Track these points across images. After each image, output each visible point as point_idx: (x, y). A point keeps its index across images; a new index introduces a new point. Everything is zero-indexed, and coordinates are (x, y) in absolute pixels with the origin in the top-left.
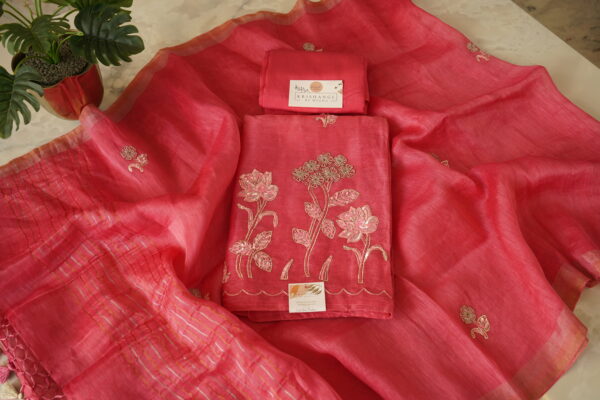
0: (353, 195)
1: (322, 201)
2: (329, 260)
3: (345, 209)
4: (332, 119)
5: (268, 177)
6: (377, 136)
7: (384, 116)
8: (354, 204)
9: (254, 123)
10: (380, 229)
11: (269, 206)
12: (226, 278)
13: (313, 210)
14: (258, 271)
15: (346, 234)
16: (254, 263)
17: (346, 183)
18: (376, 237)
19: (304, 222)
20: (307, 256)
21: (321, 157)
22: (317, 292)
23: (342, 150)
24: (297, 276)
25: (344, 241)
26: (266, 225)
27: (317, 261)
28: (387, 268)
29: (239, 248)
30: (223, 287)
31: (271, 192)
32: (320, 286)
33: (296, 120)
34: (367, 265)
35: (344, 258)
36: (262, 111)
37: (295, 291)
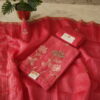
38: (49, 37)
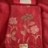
0: (34, 23)
1: (27, 24)
2: (29, 38)
3: (32, 26)
4: (29, 6)
5: (15, 19)
6: (38, 10)
7: (40, 6)
8: (34, 25)
9: (13, 7)
10: (40, 31)
11: (15, 25)
12: (5, 42)
13: (25, 26)
14: (12, 41)
15: (32, 32)
16: (12, 39)
17: (32, 20)
18: (39, 33)
19: (23, 29)
20: (24, 37)
21: (27, 14)
22: (26, 46)
23: (31, 13)
24: (21, 42)
25: (32, 34)
26: (15, 30)
27: (26, 39)
28: (41, 41)
29: (8, 36)
30: (4, 45)
31: (16, 22)
32: (27, 45)
33: (21, 6)
34: (37, 40)
35: (32, 38)
36: (14, 4)
37: (21, 46)
38: (10, 8)
